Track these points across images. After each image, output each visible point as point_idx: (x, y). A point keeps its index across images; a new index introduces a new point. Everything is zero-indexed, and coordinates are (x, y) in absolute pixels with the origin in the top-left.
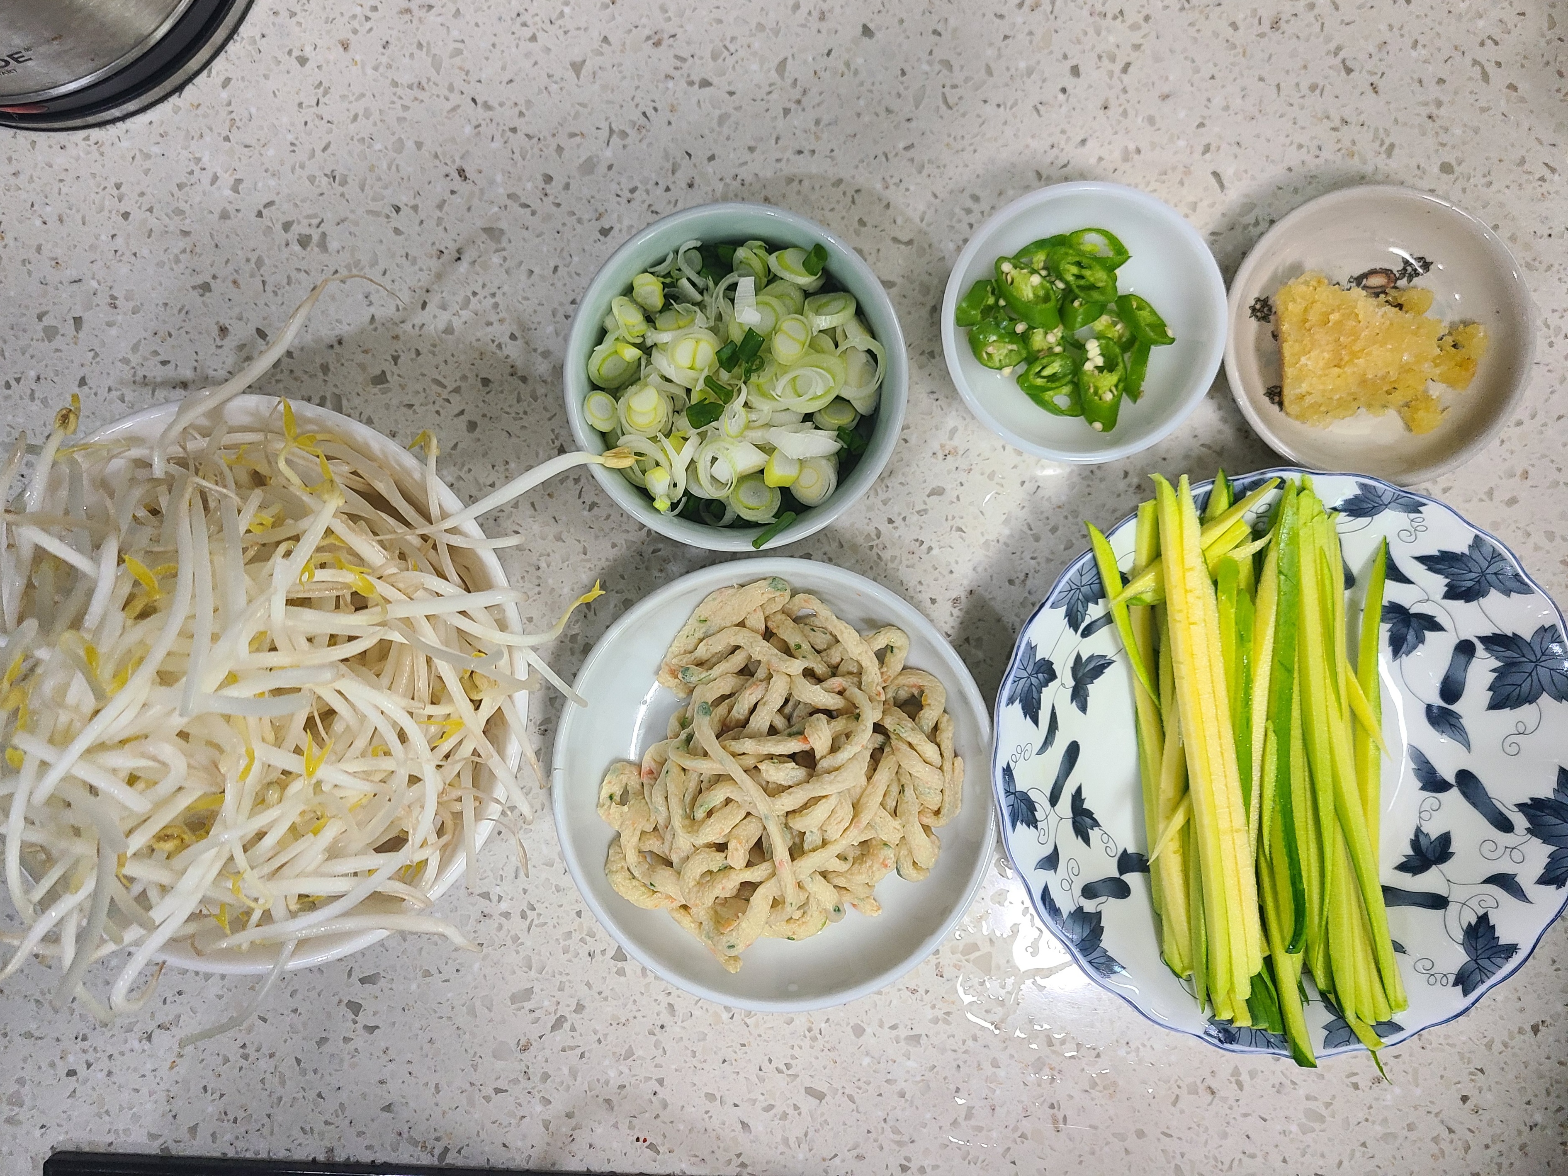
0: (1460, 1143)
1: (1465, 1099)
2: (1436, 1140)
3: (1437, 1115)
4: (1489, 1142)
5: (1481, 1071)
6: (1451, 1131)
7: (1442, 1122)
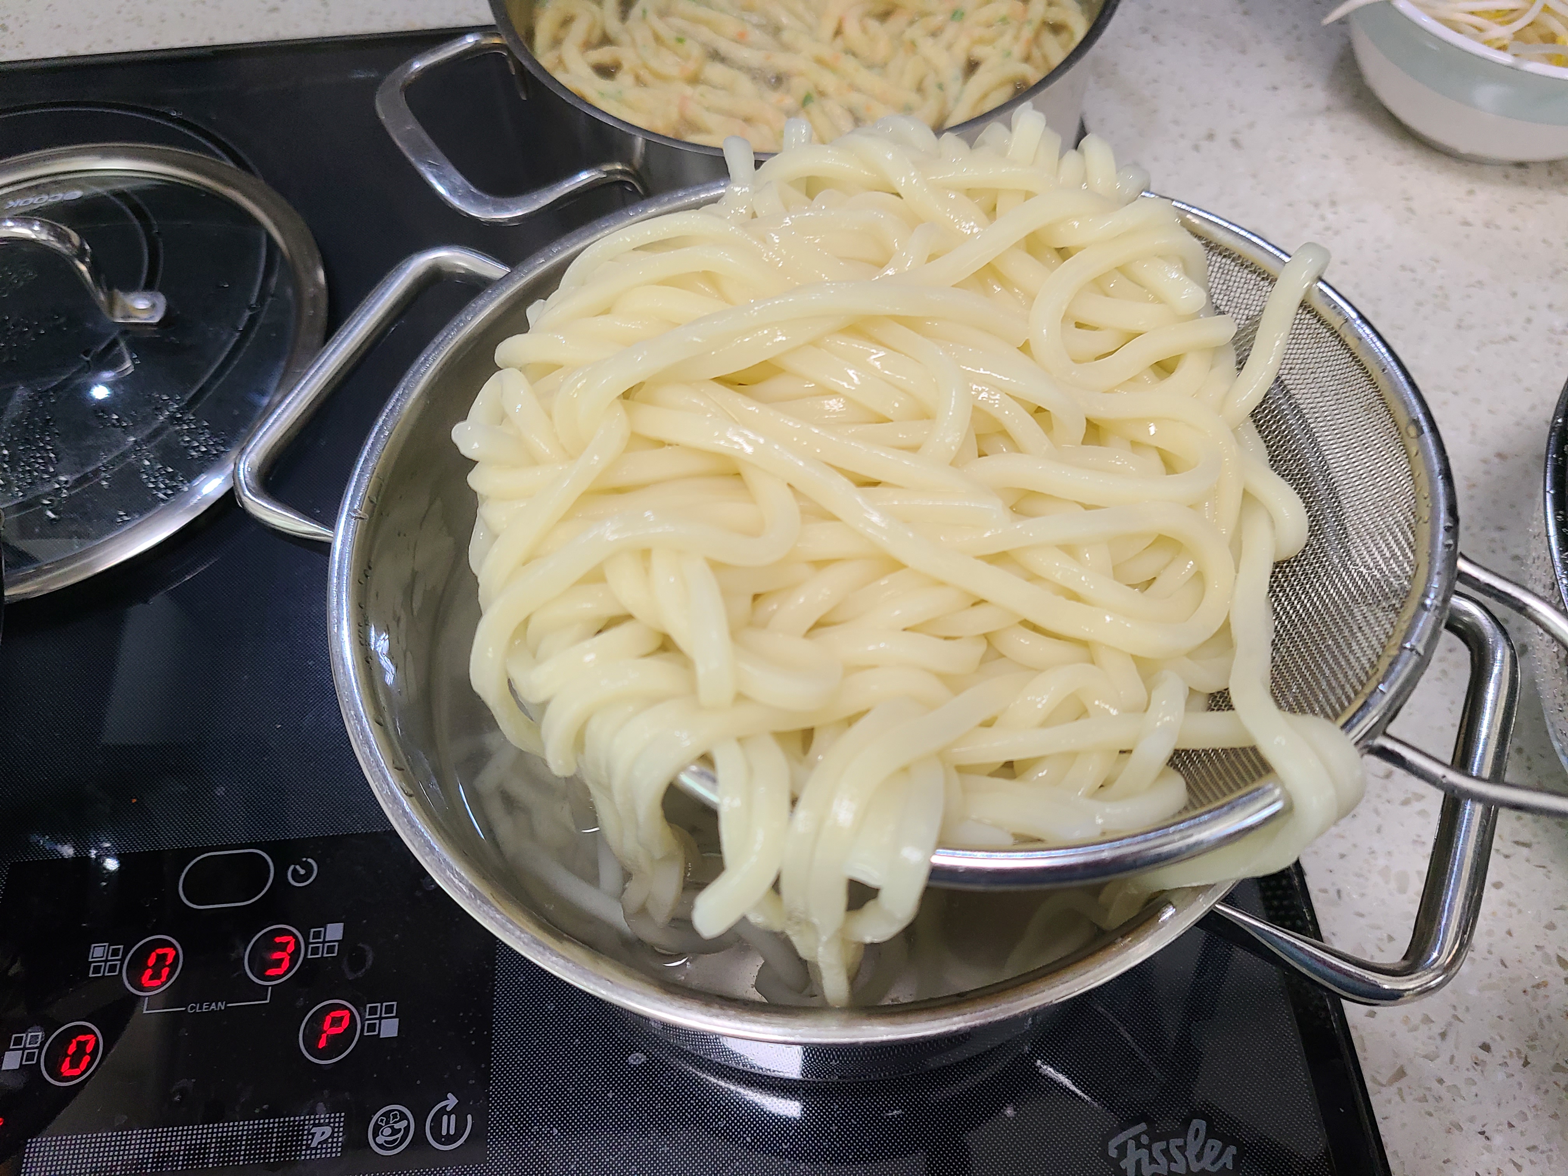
0: (1434, 1049)
1: (1486, 1047)
2: (1427, 1020)
3: (1456, 1017)
4: (1448, 1083)
5: (1526, 1064)
6: (1443, 1035)
7: (1450, 1024)
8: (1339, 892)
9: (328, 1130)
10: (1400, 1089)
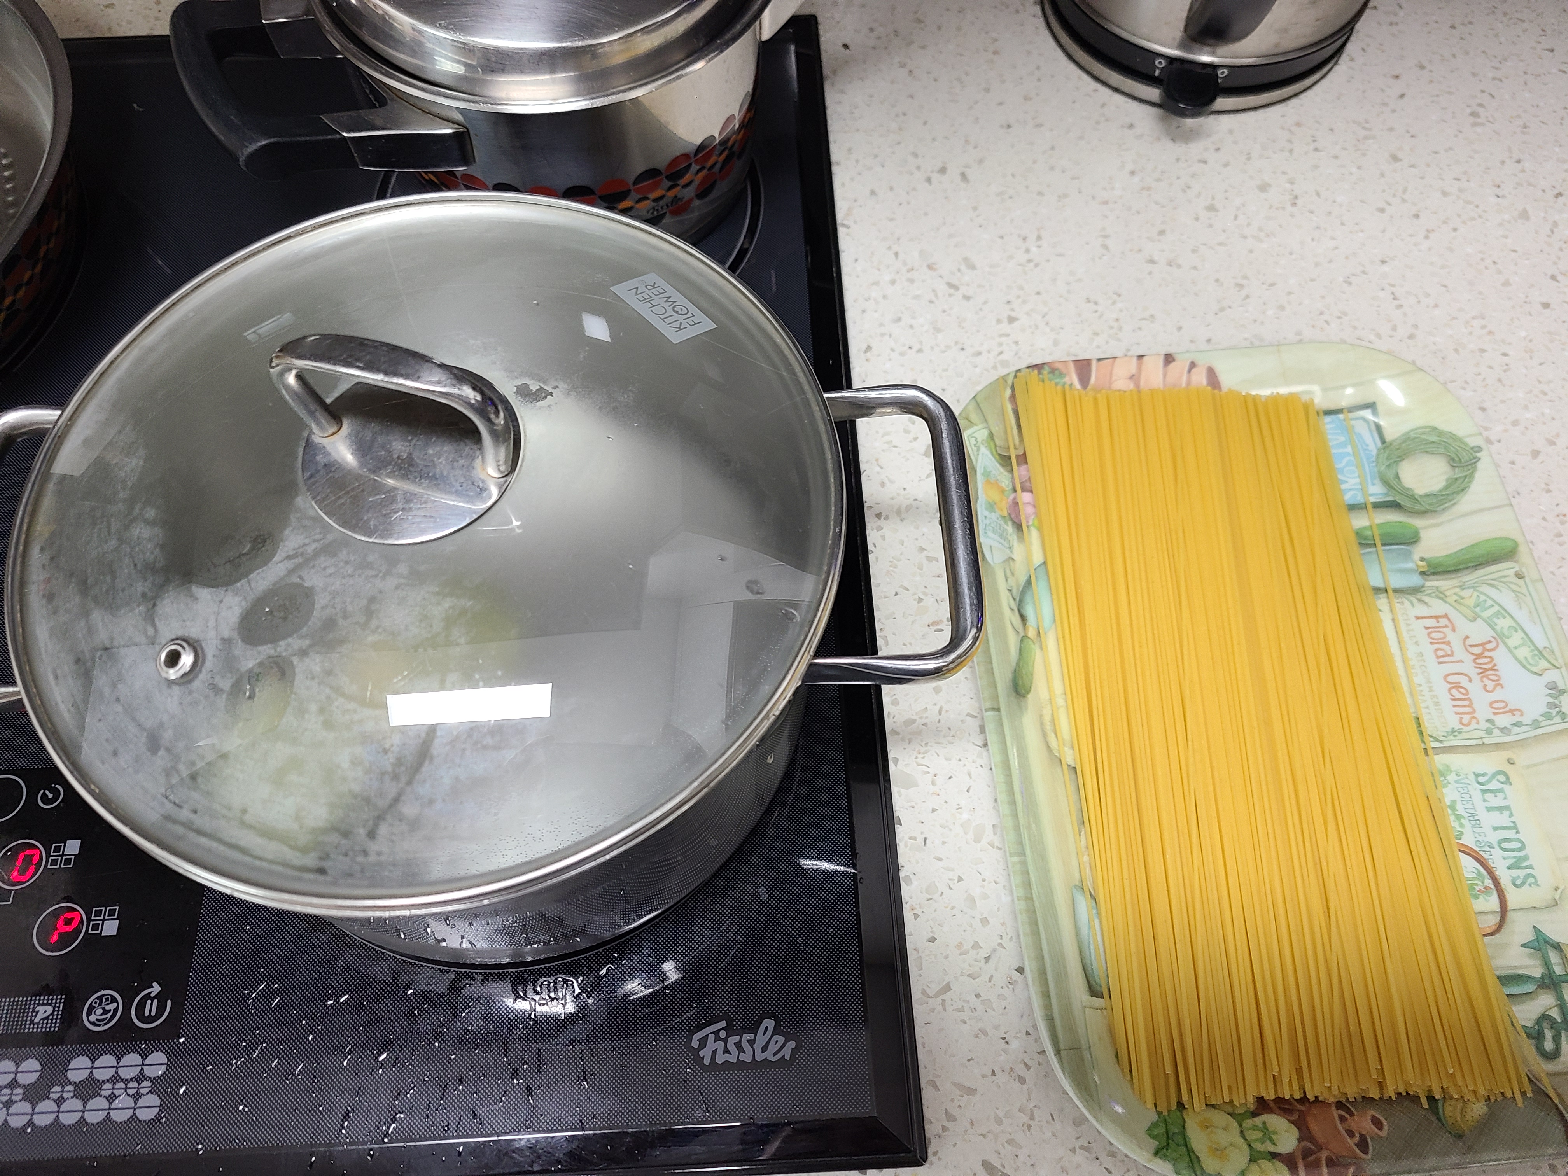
8: (925, 840)
9: (49, 1009)
10: (944, 1001)
